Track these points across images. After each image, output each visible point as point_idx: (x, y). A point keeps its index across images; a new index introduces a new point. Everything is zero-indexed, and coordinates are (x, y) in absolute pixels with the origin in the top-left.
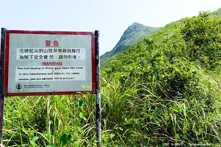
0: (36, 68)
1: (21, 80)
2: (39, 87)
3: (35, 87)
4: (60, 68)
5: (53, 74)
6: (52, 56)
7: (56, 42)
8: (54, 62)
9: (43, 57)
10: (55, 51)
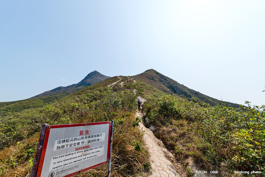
0: (69, 155)
1: (54, 168)
2: (70, 169)
3: (67, 170)
4: (88, 150)
5: (83, 156)
6: (83, 142)
7: (87, 131)
8: (84, 146)
9: (76, 144)
10: (86, 138)
